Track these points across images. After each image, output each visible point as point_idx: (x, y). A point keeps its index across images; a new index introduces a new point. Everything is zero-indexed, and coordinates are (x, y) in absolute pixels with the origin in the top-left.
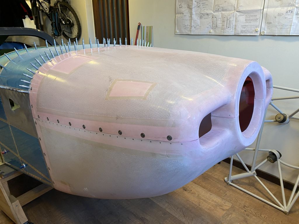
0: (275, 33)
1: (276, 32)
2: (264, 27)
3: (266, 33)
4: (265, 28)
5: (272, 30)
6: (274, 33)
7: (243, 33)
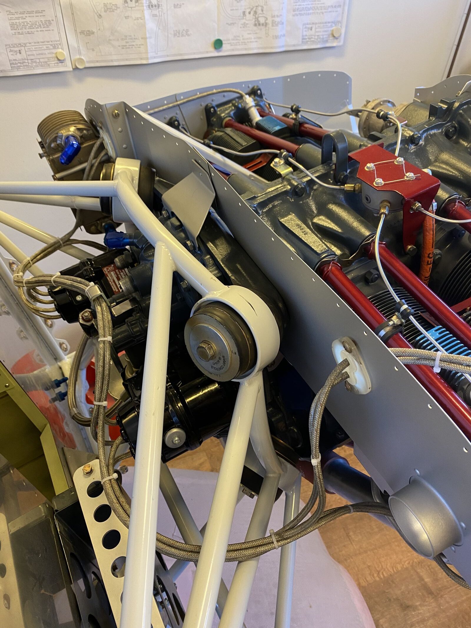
0: (112, 61)
1: (115, 57)
2: (76, 46)
3: (88, 62)
4: (79, 47)
5: (101, 52)
6: (109, 61)
7: (18, 68)
